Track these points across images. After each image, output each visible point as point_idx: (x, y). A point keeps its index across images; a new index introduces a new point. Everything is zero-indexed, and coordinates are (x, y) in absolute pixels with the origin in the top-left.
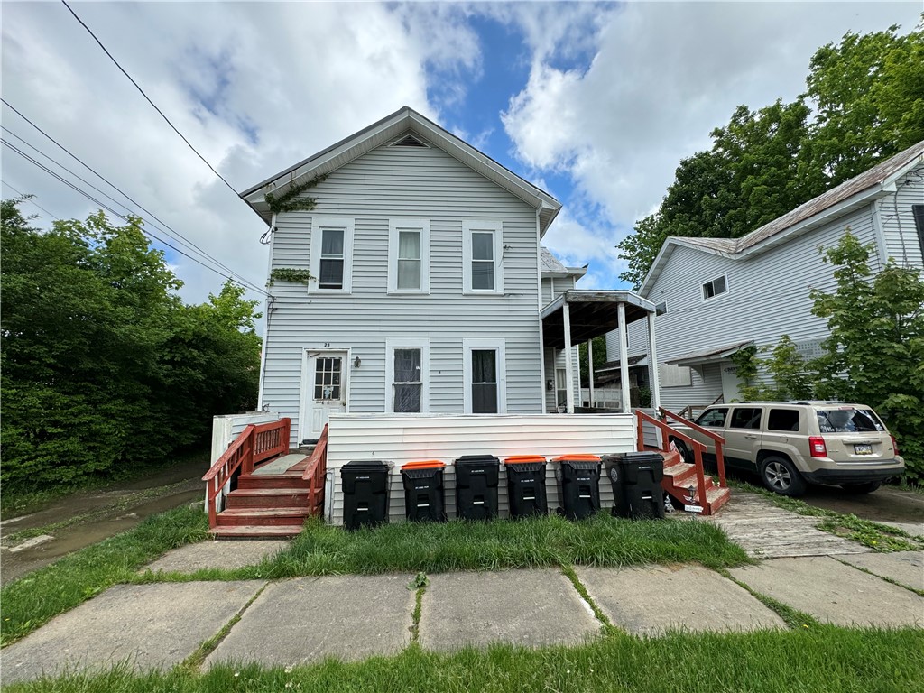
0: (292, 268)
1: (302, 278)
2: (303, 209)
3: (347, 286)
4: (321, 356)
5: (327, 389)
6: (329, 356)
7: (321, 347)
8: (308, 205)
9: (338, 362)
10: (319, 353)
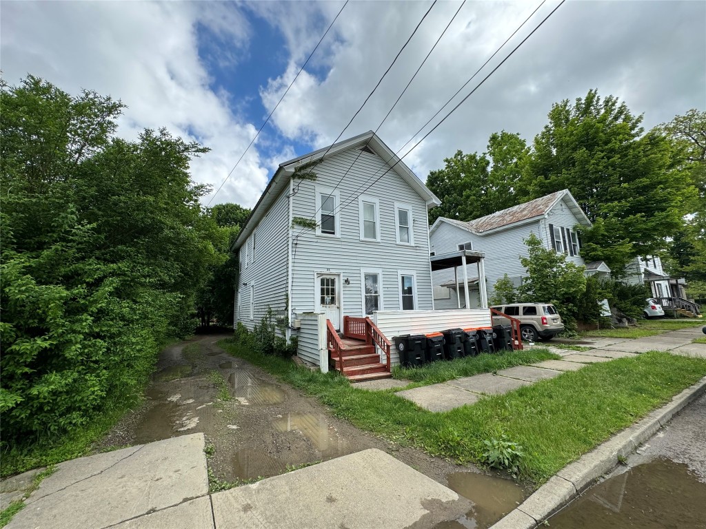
0: (306, 218)
1: (310, 225)
2: (309, 179)
3: (338, 234)
4: (324, 277)
5: (328, 298)
6: (328, 277)
7: (325, 271)
8: (312, 177)
9: (333, 281)
10: (322, 275)
